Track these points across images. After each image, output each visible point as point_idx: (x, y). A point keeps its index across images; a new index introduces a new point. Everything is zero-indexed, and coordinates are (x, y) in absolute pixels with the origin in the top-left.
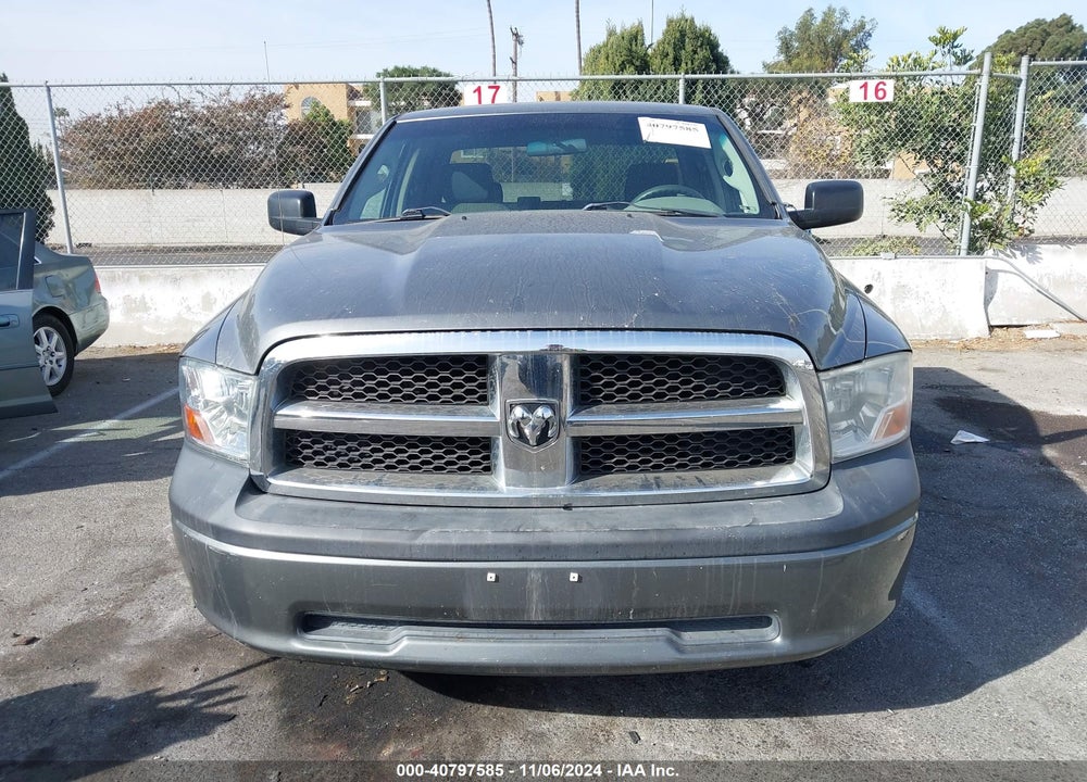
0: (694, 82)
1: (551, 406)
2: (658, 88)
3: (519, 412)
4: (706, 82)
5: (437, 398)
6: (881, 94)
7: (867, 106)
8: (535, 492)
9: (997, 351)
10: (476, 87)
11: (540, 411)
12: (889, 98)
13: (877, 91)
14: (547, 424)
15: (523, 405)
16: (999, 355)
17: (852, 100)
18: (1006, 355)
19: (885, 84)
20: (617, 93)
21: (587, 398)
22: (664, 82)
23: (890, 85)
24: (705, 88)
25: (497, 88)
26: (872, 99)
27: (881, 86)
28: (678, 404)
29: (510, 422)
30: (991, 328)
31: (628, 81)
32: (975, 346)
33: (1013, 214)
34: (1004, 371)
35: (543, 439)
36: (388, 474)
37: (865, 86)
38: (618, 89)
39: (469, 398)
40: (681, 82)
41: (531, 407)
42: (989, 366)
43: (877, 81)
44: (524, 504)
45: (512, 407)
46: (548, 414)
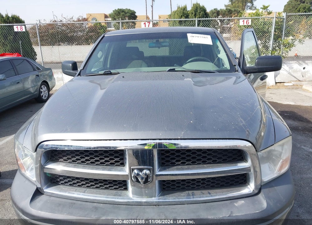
0: (200, 21)
1: (149, 169)
2: (191, 22)
3: (136, 171)
4: (203, 21)
5: (104, 163)
6: (248, 23)
7: (245, 26)
8: (144, 200)
9: (276, 89)
10: (144, 23)
11: (145, 171)
12: (250, 24)
13: (247, 22)
14: (147, 176)
15: (138, 169)
16: (276, 90)
17: (240, 25)
18: (278, 90)
19: (249, 20)
20: (180, 24)
21: (164, 164)
22: (192, 21)
23: (250, 20)
24: (203, 22)
25: (150, 23)
26: (245, 24)
27: (248, 21)
28: (201, 165)
29: (133, 175)
30: (276, 83)
31: (183, 20)
32: (271, 88)
33: (282, 53)
34: (276, 94)
35: (146, 181)
36: (88, 189)
37: (244, 21)
38: (181, 23)
39: (116, 164)
40: (196, 21)
41: (141, 170)
42: (273, 92)
43: (246, 20)
44: (140, 204)
45: (133, 170)
46: (148, 172)
